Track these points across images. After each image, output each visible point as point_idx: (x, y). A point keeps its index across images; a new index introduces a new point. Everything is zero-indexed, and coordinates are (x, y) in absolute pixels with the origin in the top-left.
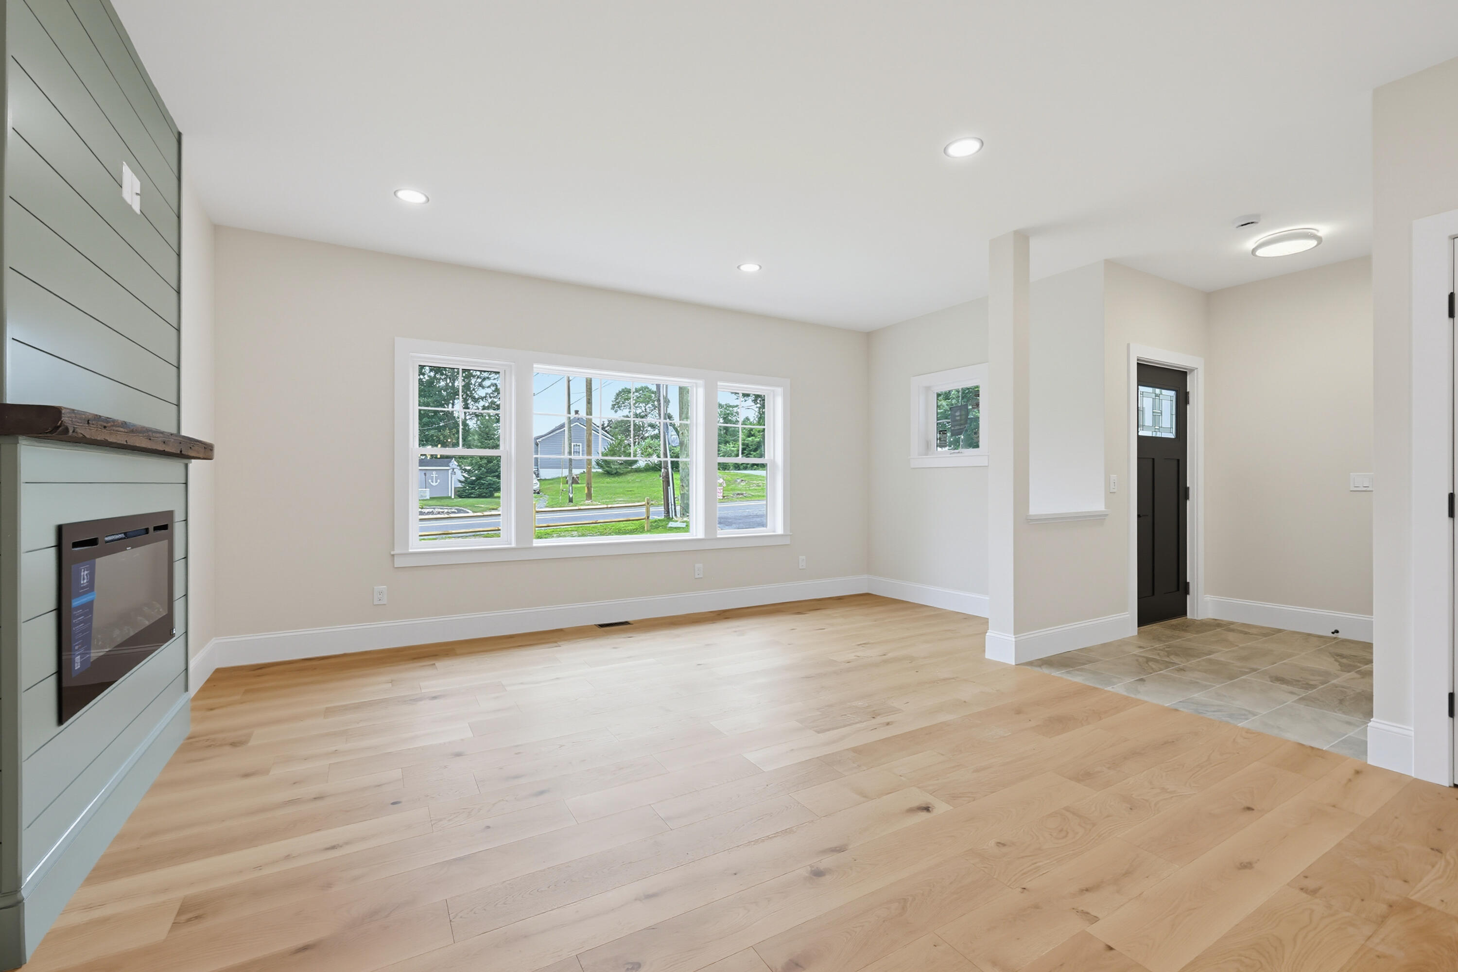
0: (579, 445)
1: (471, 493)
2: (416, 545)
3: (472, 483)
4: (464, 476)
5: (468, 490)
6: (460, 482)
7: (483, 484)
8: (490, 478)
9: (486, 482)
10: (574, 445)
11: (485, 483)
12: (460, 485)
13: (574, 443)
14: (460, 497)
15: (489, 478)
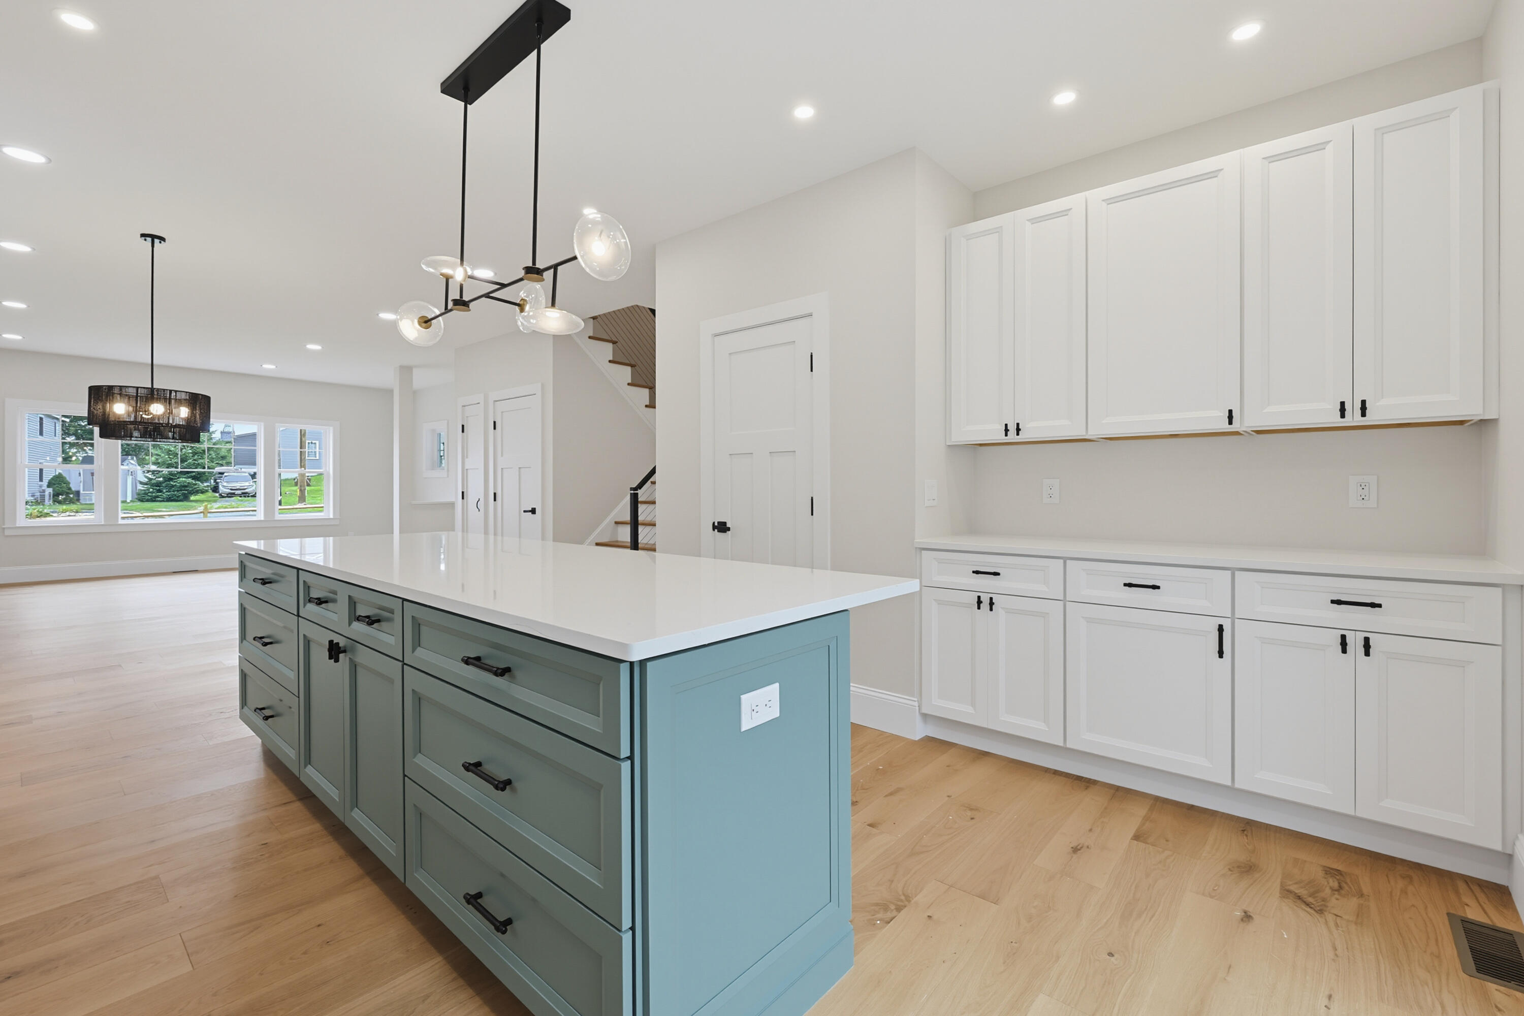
0: (315, 443)
1: (158, 497)
2: (22, 521)
3: (158, 484)
4: (146, 477)
5: (152, 493)
6: (141, 483)
7: (173, 486)
8: (184, 479)
9: (178, 484)
10: (309, 443)
11: (175, 485)
12: (140, 487)
13: (308, 440)
14: (141, 500)
15: (181, 479)
